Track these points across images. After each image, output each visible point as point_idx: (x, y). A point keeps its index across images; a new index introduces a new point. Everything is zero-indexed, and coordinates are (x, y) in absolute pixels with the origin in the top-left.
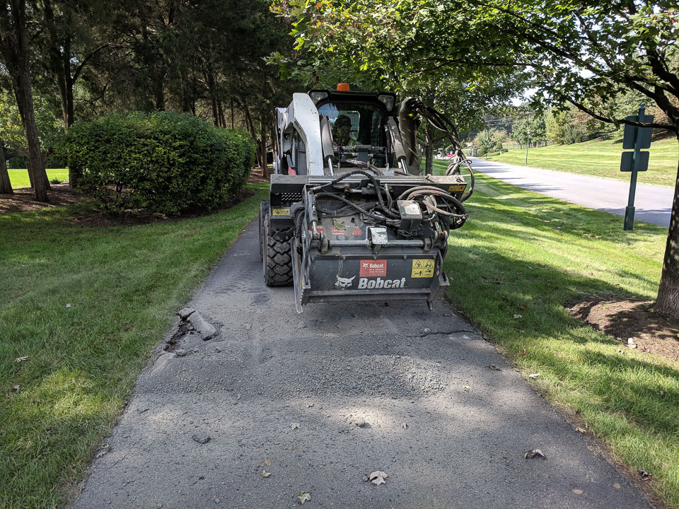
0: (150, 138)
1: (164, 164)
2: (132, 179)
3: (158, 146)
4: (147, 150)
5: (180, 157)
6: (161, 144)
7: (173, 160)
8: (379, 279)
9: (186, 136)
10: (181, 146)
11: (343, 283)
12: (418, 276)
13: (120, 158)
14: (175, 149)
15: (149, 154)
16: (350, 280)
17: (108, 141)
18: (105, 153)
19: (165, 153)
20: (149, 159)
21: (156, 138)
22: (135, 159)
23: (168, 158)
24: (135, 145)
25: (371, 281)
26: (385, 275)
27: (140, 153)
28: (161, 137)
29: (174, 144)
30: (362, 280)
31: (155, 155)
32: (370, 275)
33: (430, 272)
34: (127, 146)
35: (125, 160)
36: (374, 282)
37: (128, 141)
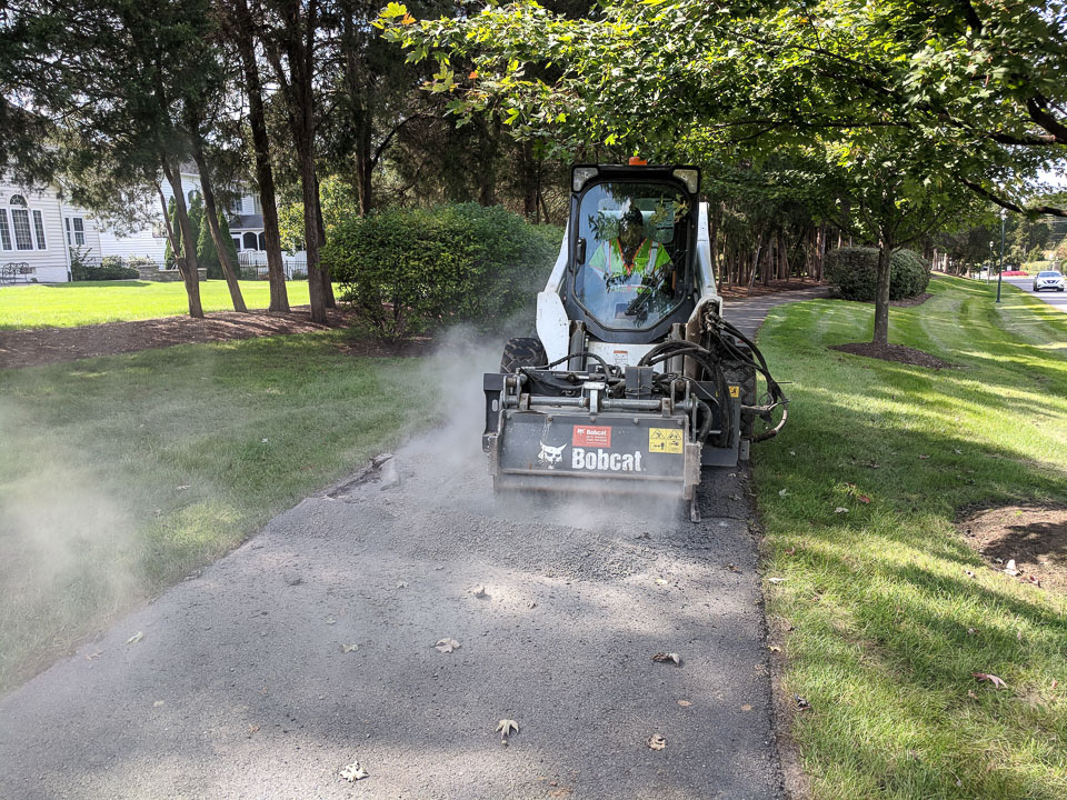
0: (434, 240)
1: (450, 276)
2: (408, 295)
3: (444, 251)
4: (429, 256)
5: (474, 265)
6: (449, 247)
7: (464, 270)
8: (600, 451)
9: (482, 236)
10: (476, 252)
11: (550, 455)
12: (659, 450)
13: (394, 266)
14: (468, 254)
15: (431, 261)
16: (558, 451)
17: (382, 244)
18: (377, 259)
19: (453, 260)
20: (431, 268)
21: (442, 240)
22: (413, 268)
23: (457, 267)
24: (414, 249)
25: (589, 454)
26: (609, 446)
27: (420, 260)
28: (449, 238)
29: (466, 248)
30: (576, 450)
31: (439, 263)
32: (587, 444)
33: (677, 444)
34: (406, 251)
35: (401, 269)
36: (593, 455)
37: (406, 243)
